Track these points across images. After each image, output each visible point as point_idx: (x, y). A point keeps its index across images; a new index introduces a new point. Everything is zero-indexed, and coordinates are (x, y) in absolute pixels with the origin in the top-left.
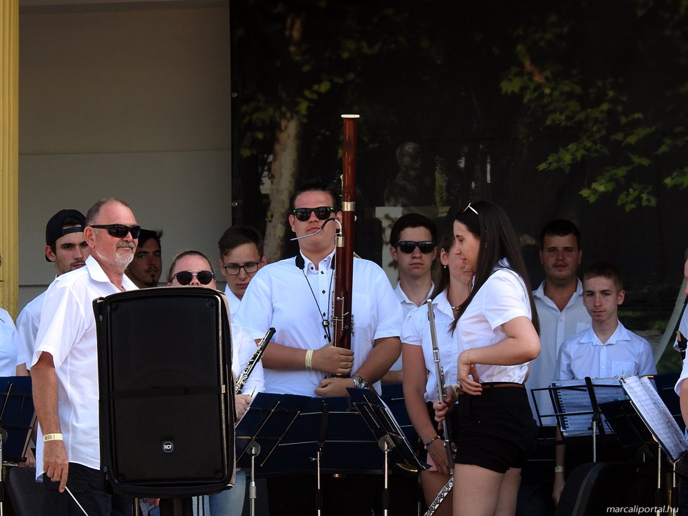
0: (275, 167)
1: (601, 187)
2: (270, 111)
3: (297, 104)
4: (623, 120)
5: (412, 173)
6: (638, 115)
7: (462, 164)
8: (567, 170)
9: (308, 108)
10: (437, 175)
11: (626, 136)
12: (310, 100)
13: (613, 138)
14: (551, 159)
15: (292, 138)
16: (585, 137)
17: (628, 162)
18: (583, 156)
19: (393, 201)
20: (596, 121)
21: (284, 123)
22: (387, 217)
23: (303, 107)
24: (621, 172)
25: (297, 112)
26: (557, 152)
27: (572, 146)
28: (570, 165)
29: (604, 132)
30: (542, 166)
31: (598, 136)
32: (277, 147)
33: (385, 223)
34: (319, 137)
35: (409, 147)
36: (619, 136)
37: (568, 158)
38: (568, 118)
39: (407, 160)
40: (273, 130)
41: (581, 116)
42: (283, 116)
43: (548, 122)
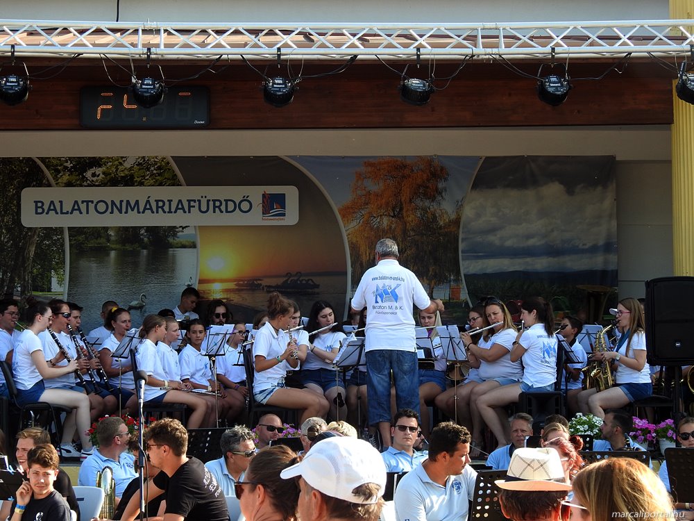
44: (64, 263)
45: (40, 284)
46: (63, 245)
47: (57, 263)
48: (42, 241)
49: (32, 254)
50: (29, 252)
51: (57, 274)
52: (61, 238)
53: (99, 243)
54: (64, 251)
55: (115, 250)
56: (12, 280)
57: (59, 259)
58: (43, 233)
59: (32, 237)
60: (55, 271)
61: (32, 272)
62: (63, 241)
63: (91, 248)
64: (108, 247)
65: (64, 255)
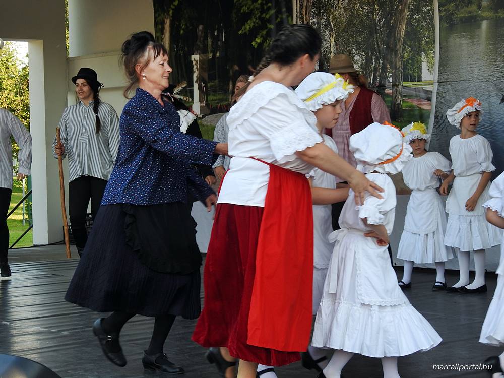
0: (164, 40)
1: (258, 40)
2: (162, 15)
3: (169, 11)
4: (265, 7)
5: (202, 39)
6: (270, 4)
7: (216, 34)
8: (248, 33)
9: (172, 13)
10: (209, 39)
11: (266, 15)
12: (173, 9)
13: (262, 16)
14: (243, 28)
15: (168, 27)
16: (253, 17)
17: (266, 27)
18: (253, 26)
19: (196, 53)
20: (257, 9)
21: (166, 20)
22: (194, 59)
23: (171, 12)
24: (264, 32)
25: (169, 15)
26: (244, 25)
27: (249, 22)
28: (249, 31)
29: (259, 14)
30: (240, 32)
31: (257, 16)
32: (165, 31)
33: (194, 63)
34: (175, 25)
35: (201, 27)
36: (264, 15)
37: (248, 27)
38: (248, 8)
39: (200, 33)
40: (163, 23)
41: (252, 7)
42: (166, 17)
43: (242, 11)
44: (434, 42)
45: (411, 72)
46: (432, 19)
47: (427, 43)
48: (412, 15)
49: (403, 32)
50: (400, 31)
51: (427, 57)
52: (431, 9)
53: (470, 12)
54: (433, 27)
55: (487, 19)
56: (384, 68)
57: (428, 38)
58: (413, 5)
59: (402, 11)
60: (426, 53)
61: (402, 57)
62: (433, 13)
63: (461, 19)
64: (479, 15)
65: (434, 32)
